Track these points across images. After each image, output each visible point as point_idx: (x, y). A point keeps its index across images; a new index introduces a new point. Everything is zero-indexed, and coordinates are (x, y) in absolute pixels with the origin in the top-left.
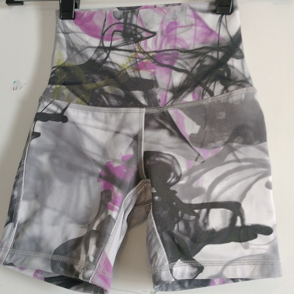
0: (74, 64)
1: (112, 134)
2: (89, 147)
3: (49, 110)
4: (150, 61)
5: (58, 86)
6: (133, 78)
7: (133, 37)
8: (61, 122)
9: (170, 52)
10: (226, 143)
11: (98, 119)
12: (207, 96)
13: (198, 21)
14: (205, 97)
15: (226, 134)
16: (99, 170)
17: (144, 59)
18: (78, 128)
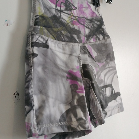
0: (47, 16)
1: (68, 56)
2: (59, 63)
3: (39, 41)
4: (77, 21)
5: (42, 27)
6: (72, 28)
7: (69, 8)
8: (46, 48)
9: (83, 18)
10: (105, 60)
11: (59, 48)
12: (98, 40)
13: (89, 7)
14: (97, 41)
15: (105, 56)
16: (66, 75)
17: (75, 20)
18: (53, 52)
